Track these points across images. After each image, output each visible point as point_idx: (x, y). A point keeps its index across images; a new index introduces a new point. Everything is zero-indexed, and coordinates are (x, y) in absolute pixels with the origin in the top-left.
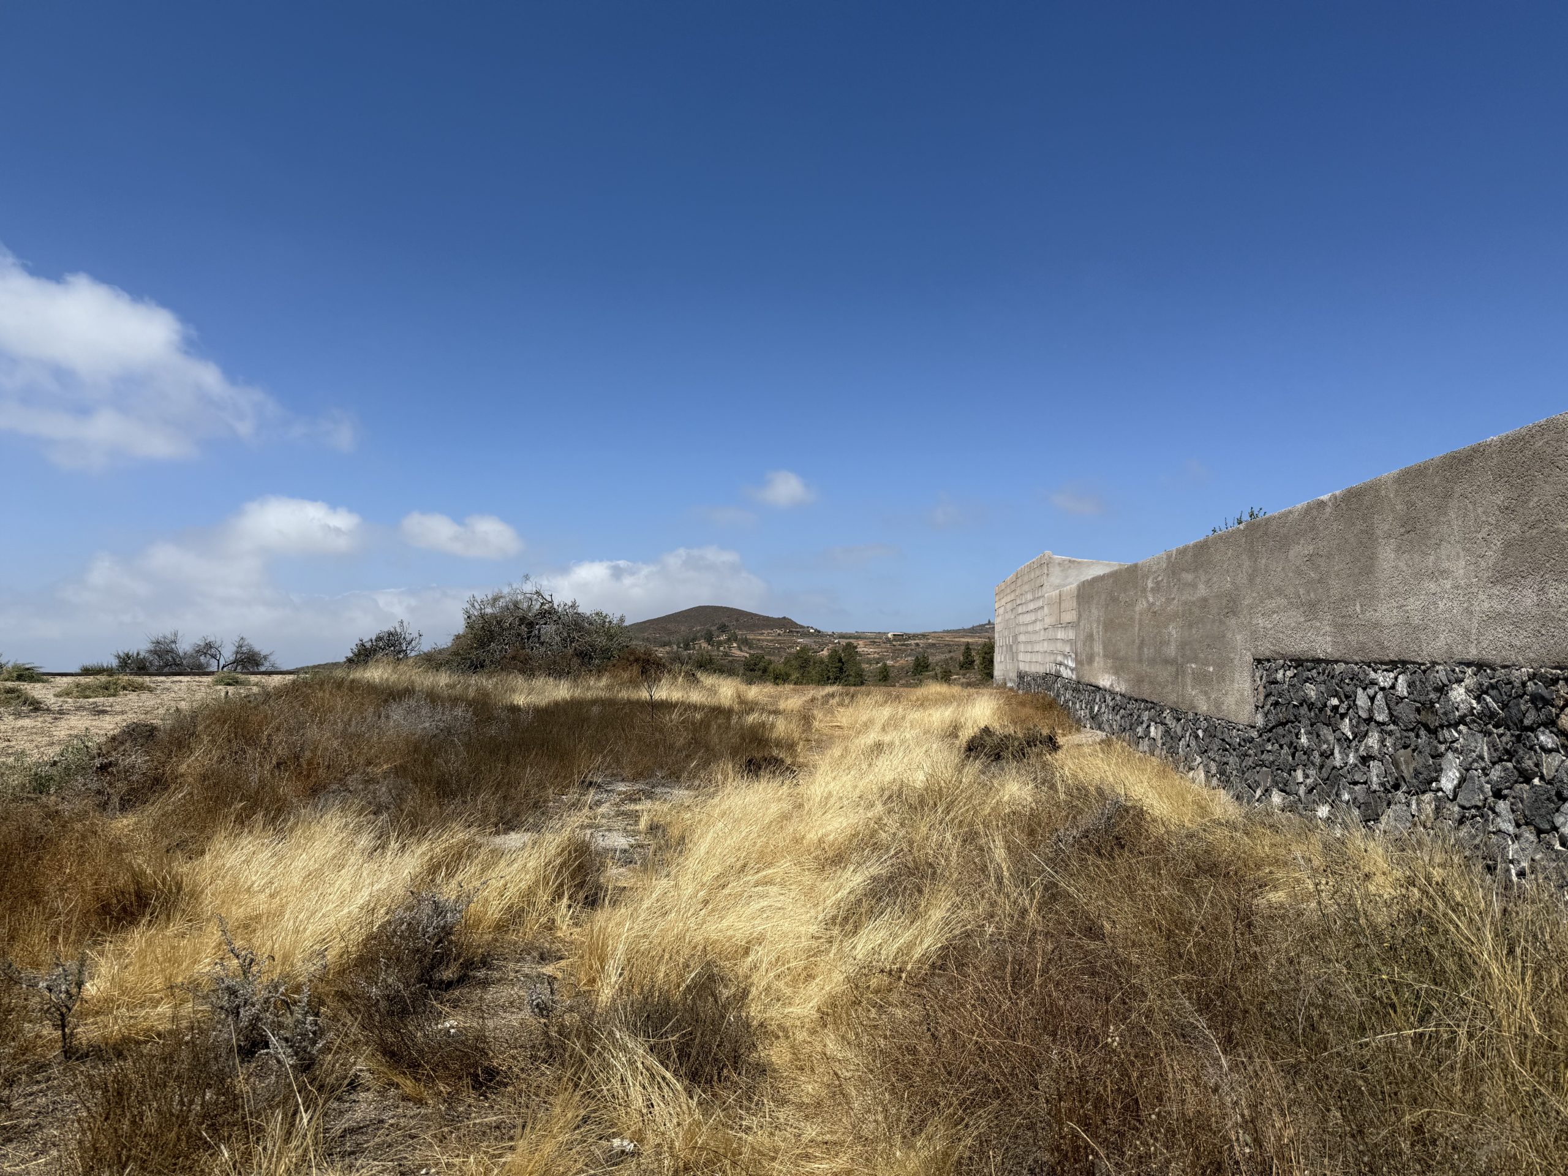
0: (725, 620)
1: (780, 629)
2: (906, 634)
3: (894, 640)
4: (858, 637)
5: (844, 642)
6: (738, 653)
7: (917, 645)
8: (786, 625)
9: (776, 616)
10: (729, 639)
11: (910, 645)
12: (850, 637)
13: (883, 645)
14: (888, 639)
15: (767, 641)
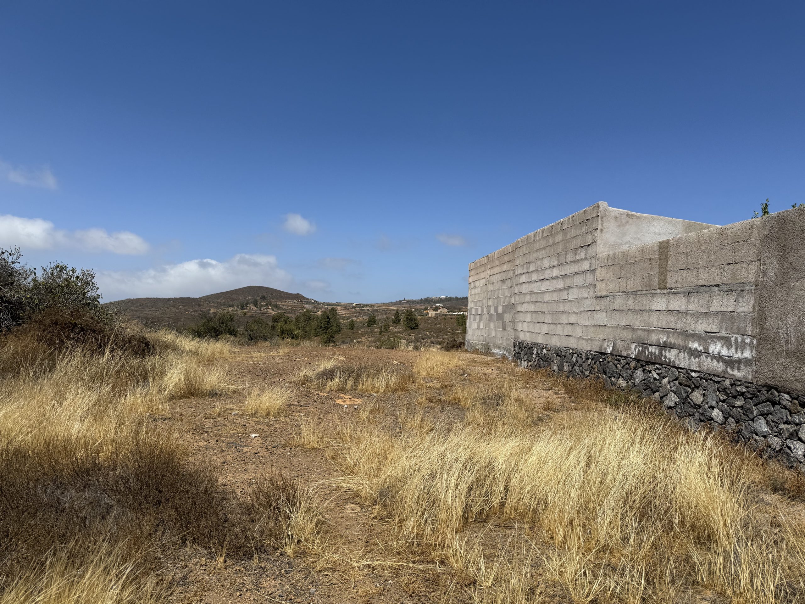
0: (264, 294)
1: (295, 300)
2: (363, 304)
3: (356, 307)
4: (338, 305)
5: (330, 307)
6: (272, 312)
7: (368, 310)
8: (298, 297)
9: (293, 293)
10: (266, 305)
11: (365, 310)
12: (333, 305)
13: (350, 310)
14: (353, 307)
15: (288, 306)
